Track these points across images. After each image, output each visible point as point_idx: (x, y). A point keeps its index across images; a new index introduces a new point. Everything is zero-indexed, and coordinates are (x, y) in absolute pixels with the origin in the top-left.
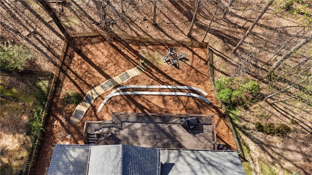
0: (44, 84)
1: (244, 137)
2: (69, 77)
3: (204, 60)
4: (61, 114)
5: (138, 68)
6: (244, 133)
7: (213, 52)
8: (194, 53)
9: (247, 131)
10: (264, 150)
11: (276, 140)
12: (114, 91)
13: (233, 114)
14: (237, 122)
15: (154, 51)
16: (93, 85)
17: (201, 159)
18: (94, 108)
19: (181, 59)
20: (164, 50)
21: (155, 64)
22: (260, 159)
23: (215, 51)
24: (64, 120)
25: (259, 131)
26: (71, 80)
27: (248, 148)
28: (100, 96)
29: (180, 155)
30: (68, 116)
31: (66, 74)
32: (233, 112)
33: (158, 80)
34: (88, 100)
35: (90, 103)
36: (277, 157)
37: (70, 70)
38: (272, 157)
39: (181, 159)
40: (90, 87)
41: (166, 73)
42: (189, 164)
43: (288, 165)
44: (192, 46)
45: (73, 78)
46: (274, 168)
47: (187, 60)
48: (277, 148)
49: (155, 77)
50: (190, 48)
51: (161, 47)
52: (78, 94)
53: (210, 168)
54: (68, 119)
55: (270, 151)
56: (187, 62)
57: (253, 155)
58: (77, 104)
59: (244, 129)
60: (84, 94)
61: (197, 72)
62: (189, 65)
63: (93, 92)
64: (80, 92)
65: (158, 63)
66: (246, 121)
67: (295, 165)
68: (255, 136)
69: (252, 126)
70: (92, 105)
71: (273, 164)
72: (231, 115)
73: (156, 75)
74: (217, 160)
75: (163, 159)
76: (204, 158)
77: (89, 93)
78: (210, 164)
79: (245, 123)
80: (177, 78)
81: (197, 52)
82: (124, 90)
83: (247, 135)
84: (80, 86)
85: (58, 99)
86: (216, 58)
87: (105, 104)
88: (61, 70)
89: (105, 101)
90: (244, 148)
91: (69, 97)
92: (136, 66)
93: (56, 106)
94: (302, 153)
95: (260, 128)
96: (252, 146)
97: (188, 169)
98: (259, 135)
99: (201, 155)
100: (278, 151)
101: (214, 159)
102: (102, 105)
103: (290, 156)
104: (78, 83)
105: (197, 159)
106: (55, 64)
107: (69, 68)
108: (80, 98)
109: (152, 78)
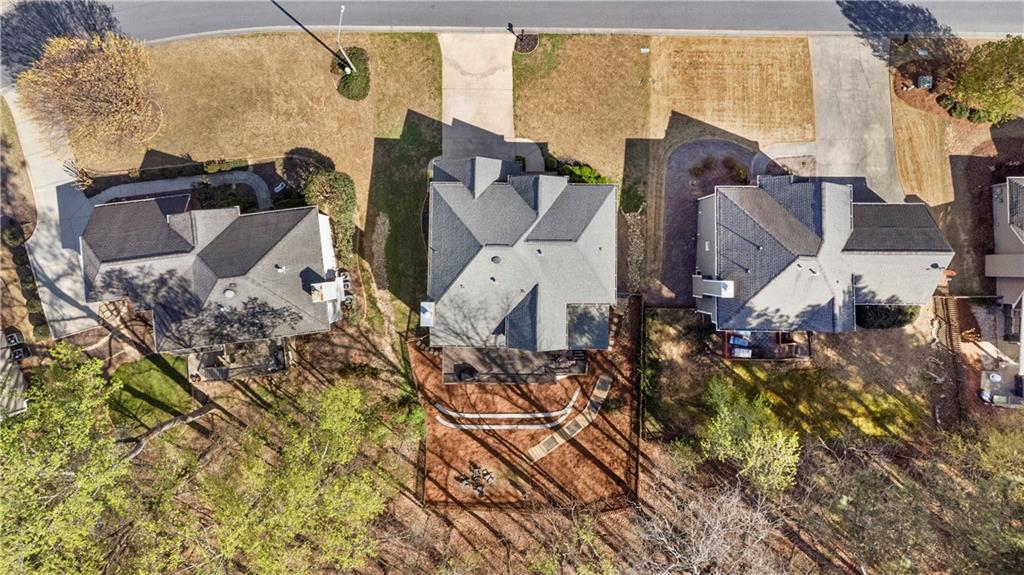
0: (652, 426)
1: (395, 361)
2: (624, 437)
3: (431, 479)
4: (624, 386)
5: (532, 461)
6: (395, 367)
7: (415, 495)
8: (445, 490)
9: (391, 368)
10: (374, 346)
11: (357, 358)
12: (560, 421)
13: (405, 390)
14: (402, 379)
15: (508, 492)
16: (591, 427)
17: (465, 338)
18: (585, 394)
19: (467, 478)
20: (492, 495)
21: (503, 466)
22: (381, 336)
23: (411, 496)
24: (619, 377)
25: (375, 369)
26: (620, 434)
27: (393, 348)
28: (580, 412)
29: (485, 342)
30: (615, 384)
31: (629, 442)
32: (404, 394)
33: (501, 440)
34: (594, 406)
35: (591, 402)
36: (362, 339)
37: (625, 451)
38: (367, 338)
39: (484, 338)
40: (594, 424)
41: (489, 454)
42: (478, 334)
43: (351, 331)
44: (446, 502)
45: (619, 437)
46: (369, 326)
47: (457, 478)
48: (359, 350)
49: (504, 445)
50: (450, 500)
51: (496, 501)
52: (607, 412)
53: (459, 331)
54: (615, 379)
55: (368, 345)
56: (457, 475)
57: (389, 339)
58: (607, 400)
59: (395, 371)
60: (600, 413)
61: (441, 457)
62: (455, 469)
63: (589, 417)
64: (606, 416)
65: (499, 469)
66: (389, 382)
67: (343, 331)
68: (382, 362)
69: (383, 376)
70: (589, 399)
71: (368, 331)
72: (409, 389)
73: (505, 449)
74: (450, 338)
75: (502, 338)
76: (462, 339)
77: (594, 416)
78: (458, 334)
79: (392, 379)
80: (474, 445)
81: (441, 493)
82: (549, 420)
83: (390, 363)
84: (608, 426)
85: (631, 406)
86: (411, 484)
87: (570, 399)
88: (636, 449)
89: (571, 404)
90: (398, 348)
91: (618, 408)
92: (535, 464)
93: (632, 395)
94: (332, 344)
95: (374, 374)
96: (388, 351)
97: (479, 330)
98: (376, 363)
99: (464, 342)
100: (359, 346)
101: (453, 339)
102: (574, 399)
103: (346, 341)
104: (611, 429)
105: (469, 338)
106: (645, 457)
107: (628, 453)
108: (605, 407)
109: (511, 445)
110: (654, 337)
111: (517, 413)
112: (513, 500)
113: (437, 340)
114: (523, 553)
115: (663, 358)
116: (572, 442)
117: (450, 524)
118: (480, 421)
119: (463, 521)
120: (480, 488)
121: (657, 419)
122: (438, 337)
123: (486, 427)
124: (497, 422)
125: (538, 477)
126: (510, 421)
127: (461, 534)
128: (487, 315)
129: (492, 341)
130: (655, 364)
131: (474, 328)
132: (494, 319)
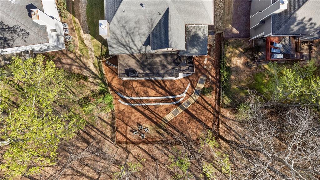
0: (226, 101)
1: (96, 72)
2: (212, 107)
3: (118, 131)
4: (212, 81)
5: (167, 121)
6: (96, 75)
7: (111, 139)
8: (125, 137)
9: (94, 76)
10: (84, 64)
11: (76, 70)
12: (181, 100)
13: (102, 87)
14: (100, 81)
15: (156, 136)
16: (196, 103)
18: (193, 86)
19: (136, 131)
20: (148, 138)
21: (153, 124)
22: (87, 58)
24: (210, 77)
25: (86, 76)
26: (210, 105)
27: (94, 65)
28: (190, 96)
29: (140, 51)
30: (208, 80)
31: (214, 109)
32: (102, 89)
33: (152, 112)
34: (197, 92)
35: (196, 90)
36: (78, 60)
37: (212, 114)
38: (80, 60)
39: (139, 48)
40: (197, 101)
41: (146, 119)
42: (135, 45)
43: (71, 56)
44: (126, 143)
45: (209, 107)
46: (80, 54)
47: (131, 131)
48: (76, 66)
49: (153, 114)
50: (128, 141)
51: (151, 140)
52: (204, 95)
53: (125, 44)
54: (208, 78)
55: (81, 63)
56: (131, 129)
57: (92, 61)
58: (204, 89)
59: (96, 77)
60: (200, 96)
61: (123, 121)
62: (130, 126)
63: (194, 98)
64: (203, 97)
65: (151, 126)
66: (93, 83)
67: (68, 56)
68: (89, 73)
69: (90, 80)
70: (194, 89)
71: (80, 56)
72: (104, 86)
73: (153, 116)
74: (120, 48)
75: (149, 48)
76: (127, 49)
77: (197, 97)
78: (124, 46)
79: (95, 81)
80: (138, 114)
81: (124, 138)
82: (174, 100)
83: (93, 73)
84: (204, 102)
85: (216, 91)
86: (109, 134)
87: (186, 89)
88: (218, 113)
89: (186, 91)
90: (97, 65)
91: (209, 93)
92: (169, 122)
93: (217, 86)
94: (62, 63)
95: (85, 78)
96: (91, 66)
97: (136, 43)
98: (86, 73)
99: (128, 51)
100: (76, 64)
101: (122, 49)
102: (188, 88)
103: (69, 61)
104: (206, 104)
105: (131, 48)
106: (223, 116)
107: (214, 115)
108: (202, 92)
109: (156, 114)
110: (228, 55)
111: (159, 96)
112: (158, 140)
113: (113, 50)
114: (164, 164)
115: (232, 66)
116: (186, 111)
117: (129, 152)
118: (141, 101)
119: (135, 150)
120: (142, 135)
121: (229, 97)
122: (113, 48)
123: (144, 104)
124: (149, 101)
125: (170, 129)
126: (155, 101)
127: (134, 157)
128: (141, 31)
129: (144, 50)
130: (228, 69)
131: (133, 41)
132: (144, 35)
